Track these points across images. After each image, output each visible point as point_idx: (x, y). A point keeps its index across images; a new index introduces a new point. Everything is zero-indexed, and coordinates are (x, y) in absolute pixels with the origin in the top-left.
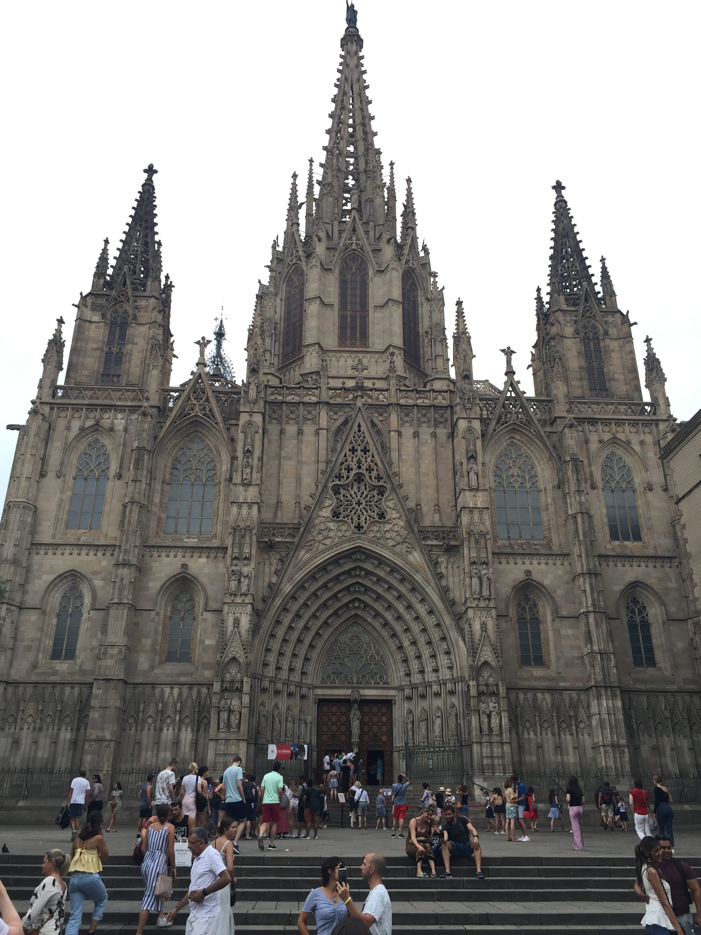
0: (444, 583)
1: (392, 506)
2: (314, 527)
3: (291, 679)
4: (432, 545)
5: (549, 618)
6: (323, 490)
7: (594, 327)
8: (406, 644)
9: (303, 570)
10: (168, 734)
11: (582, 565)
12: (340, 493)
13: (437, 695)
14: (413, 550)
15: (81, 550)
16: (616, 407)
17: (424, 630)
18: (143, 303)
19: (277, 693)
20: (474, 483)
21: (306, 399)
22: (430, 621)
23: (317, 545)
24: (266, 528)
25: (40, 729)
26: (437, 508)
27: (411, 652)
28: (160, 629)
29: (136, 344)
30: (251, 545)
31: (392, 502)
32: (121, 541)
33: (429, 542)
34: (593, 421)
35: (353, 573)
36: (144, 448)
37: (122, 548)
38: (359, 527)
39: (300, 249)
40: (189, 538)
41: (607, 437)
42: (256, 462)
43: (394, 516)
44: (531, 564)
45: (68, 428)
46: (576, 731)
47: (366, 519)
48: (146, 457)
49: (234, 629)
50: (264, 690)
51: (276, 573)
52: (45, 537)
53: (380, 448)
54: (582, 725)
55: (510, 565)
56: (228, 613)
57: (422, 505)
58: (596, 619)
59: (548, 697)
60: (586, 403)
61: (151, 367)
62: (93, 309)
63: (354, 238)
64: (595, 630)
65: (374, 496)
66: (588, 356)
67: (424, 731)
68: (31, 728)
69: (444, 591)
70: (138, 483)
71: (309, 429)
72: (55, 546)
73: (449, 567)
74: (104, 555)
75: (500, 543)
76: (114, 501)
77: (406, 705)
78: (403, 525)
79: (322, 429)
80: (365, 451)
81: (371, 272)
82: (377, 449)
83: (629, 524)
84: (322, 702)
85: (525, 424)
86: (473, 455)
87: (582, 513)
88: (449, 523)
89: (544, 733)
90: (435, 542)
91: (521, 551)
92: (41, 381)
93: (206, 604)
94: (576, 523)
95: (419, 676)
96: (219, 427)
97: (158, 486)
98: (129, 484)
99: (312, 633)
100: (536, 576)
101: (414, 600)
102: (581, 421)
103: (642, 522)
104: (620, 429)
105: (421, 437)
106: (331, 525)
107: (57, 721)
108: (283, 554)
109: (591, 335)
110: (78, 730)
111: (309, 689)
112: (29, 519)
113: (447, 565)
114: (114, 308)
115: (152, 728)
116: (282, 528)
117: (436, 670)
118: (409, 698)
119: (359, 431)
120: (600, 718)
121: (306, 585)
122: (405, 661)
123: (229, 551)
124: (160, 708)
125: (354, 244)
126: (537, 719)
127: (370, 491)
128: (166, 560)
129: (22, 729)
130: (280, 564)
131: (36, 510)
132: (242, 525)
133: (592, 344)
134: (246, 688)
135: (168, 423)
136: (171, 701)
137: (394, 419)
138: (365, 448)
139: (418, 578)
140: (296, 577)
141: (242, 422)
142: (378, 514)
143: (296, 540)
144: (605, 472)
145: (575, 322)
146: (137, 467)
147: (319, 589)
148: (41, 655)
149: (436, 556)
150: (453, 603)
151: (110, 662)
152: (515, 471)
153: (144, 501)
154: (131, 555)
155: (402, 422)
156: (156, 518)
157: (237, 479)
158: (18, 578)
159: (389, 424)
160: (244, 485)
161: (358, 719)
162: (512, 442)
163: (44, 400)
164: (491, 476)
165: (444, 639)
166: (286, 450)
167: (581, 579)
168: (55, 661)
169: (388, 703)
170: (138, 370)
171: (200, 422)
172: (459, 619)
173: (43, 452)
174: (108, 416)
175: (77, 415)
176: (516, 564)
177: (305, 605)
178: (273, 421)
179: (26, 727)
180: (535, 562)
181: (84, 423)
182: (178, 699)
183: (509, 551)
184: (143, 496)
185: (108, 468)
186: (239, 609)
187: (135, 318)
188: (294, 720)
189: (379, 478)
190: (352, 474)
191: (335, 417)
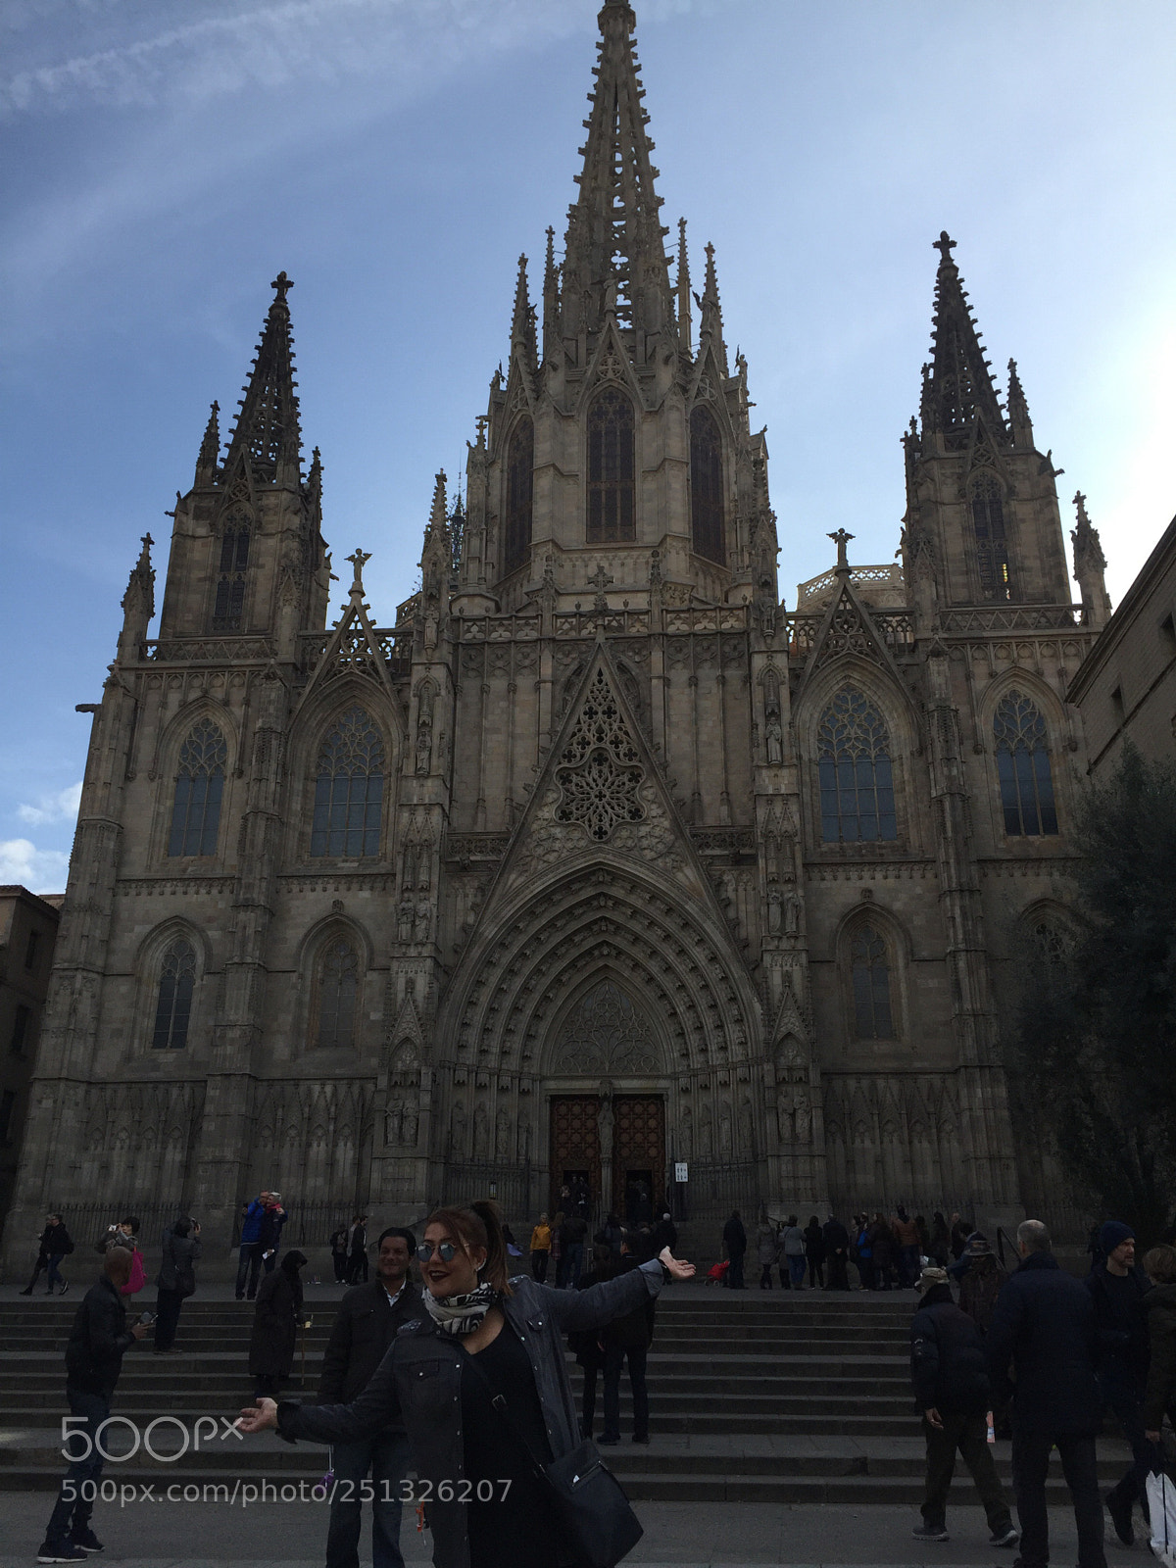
0: (732, 914)
1: (650, 797)
2: (530, 835)
3: (504, 1067)
4: (713, 857)
5: (901, 963)
6: (543, 778)
7: (993, 483)
8: (681, 1009)
9: (515, 902)
10: (319, 1150)
11: (950, 878)
12: (571, 782)
13: (725, 1085)
14: (683, 865)
15: (188, 885)
16: (1020, 617)
17: (706, 987)
18: (271, 500)
19: (481, 1087)
20: (775, 755)
21: (521, 636)
22: (713, 973)
23: (533, 863)
24: (458, 841)
25: (138, 1148)
26: (727, 797)
27: (688, 1020)
28: (307, 998)
29: (262, 566)
30: (430, 868)
31: (651, 791)
32: (241, 871)
33: (708, 852)
34: (980, 643)
35: (595, 903)
36: (271, 730)
37: (243, 882)
38: (600, 833)
39: (527, 385)
40: (346, 861)
41: (1001, 666)
42: (436, 740)
43: (654, 813)
44: (873, 878)
45: (164, 705)
46: (938, 1136)
47: (611, 820)
48: (274, 742)
49: (406, 995)
50: (460, 1084)
51: (472, 909)
52: (136, 868)
53: (631, 707)
54: (948, 1127)
55: (838, 882)
56: (397, 973)
57: (703, 792)
58: (968, 964)
59: (894, 1084)
60: (969, 613)
61: (281, 604)
62: (197, 517)
63: (610, 361)
64: (967, 980)
65: (624, 784)
66: (981, 533)
67: (706, 1140)
68: (126, 1147)
69: (732, 927)
70: (264, 783)
71: (525, 682)
72: (151, 882)
73: (740, 889)
74: (220, 893)
75: (825, 848)
76: (233, 811)
77: (682, 1102)
78: (668, 826)
79: (545, 682)
80: (609, 712)
81: (637, 416)
82: (627, 709)
83: (1038, 808)
84: (555, 1100)
85: (867, 655)
86: (773, 711)
87: (951, 794)
88: (742, 820)
89: (886, 1140)
90: (717, 852)
91: (857, 859)
92: (121, 634)
93: (371, 959)
94: (943, 811)
95: (700, 1058)
96: (385, 689)
97: (298, 786)
98: (252, 784)
99: (537, 996)
100: (880, 897)
101: (688, 940)
102: (958, 643)
103: (1060, 802)
104: (1025, 653)
105: (701, 685)
106: (557, 832)
107: (160, 1136)
108: (483, 879)
109: (987, 497)
110: (191, 1147)
111: (534, 1080)
112: (112, 845)
113: (737, 885)
114: (226, 514)
115: (296, 1144)
116: (481, 840)
117: (724, 1048)
118: (686, 1091)
119: (600, 682)
120: (970, 1116)
121: (521, 925)
122: (681, 1034)
123: (399, 878)
124: (306, 1115)
125: (610, 371)
126: (876, 1118)
127: (618, 776)
128: (311, 896)
129: (114, 1149)
130: (479, 895)
131: (121, 832)
132: (416, 839)
133: (988, 511)
134: (426, 1082)
135: (308, 689)
136: (322, 1103)
137: (657, 657)
138: (609, 708)
139: (691, 907)
140: (503, 914)
141: (414, 680)
142: (630, 812)
143: (503, 857)
144: (1002, 725)
145: (960, 477)
146: (261, 761)
147: (543, 929)
148: (136, 1041)
149: (719, 873)
150: (746, 945)
151: (229, 1049)
152: (852, 732)
153: (273, 810)
154: (256, 890)
155: (669, 664)
156: (297, 835)
157: (409, 768)
158: (98, 932)
159: (649, 665)
160: (417, 776)
161: (610, 1124)
162: (849, 685)
163: (126, 663)
164: (812, 740)
165: (733, 999)
166: (490, 717)
167: (948, 899)
168: (157, 1050)
169: (658, 1098)
170: (268, 607)
171: (356, 682)
172: (754, 969)
173: (127, 744)
174: (220, 683)
175: (175, 684)
176: (848, 879)
177: (522, 955)
178: (471, 673)
179: (118, 1144)
180: (879, 876)
181: (186, 695)
182: (331, 1100)
183: (838, 859)
184: (270, 801)
185: (224, 763)
186: (414, 966)
187: (260, 526)
188: (510, 1128)
189: (630, 755)
190: (588, 750)
191: (567, 661)
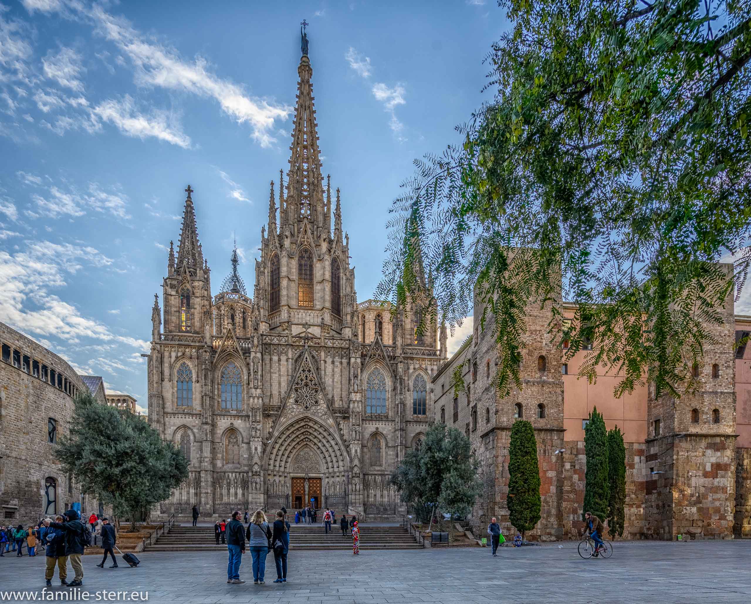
0: (342, 432)
2: (287, 407)
3: (280, 470)
5: (384, 447)
6: (290, 390)
7: (420, 306)
8: (327, 456)
9: (283, 426)
11: (398, 426)
12: (298, 391)
13: (338, 476)
14: (329, 418)
15: (186, 416)
16: (423, 351)
17: (334, 451)
19: (275, 475)
20: (356, 389)
21: (282, 342)
22: (336, 448)
23: (288, 415)
24: (266, 407)
26: (341, 399)
27: (329, 459)
28: (225, 450)
29: (196, 309)
30: (260, 415)
31: (321, 396)
32: (203, 412)
34: (412, 359)
35: (304, 427)
36: (208, 369)
37: (204, 416)
38: (307, 407)
40: (233, 411)
41: (417, 366)
42: (259, 377)
43: (322, 403)
44: (379, 424)
45: (170, 357)
47: (310, 404)
48: (209, 373)
49: (255, 451)
50: (269, 475)
51: (271, 427)
52: (169, 409)
55: (370, 425)
56: (252, 445)
57: (335, 397)
58: (401, 448)
60: (410, 349)
61: (205, 325)
63: (305, 237)
64: (400, 453)
65: (313, 393)
66: (416, 322)
69: (342, 436)
70: (207, 386)
71: (283, 358)
72: (174, 414)
74: (196, 418)
75: (367, 415)
76: (197, 393)
77: (326, 480)
78: (326, 407)
79: (289, 359)
81: (314, 260)
82: (314, 370)
83: (422, 407)
84: (293, 479)
85: (382, 359)
86: (356, 376)
87: (401, 403)
88: (346, 406)
90: (339, 415)
91: (375, 419)
92: (153, 331)
93: (243, 440)
94: (398, 408)
95: (332, 469)
96: (241, 357)
97: (216, 386)
98: (203, 386)
99: (288, 452)
100: (380, 430)
101: (330, 438)
102: (406, 358)
104: (423, 363)
105: (335, 364)
106: (295, 406)
107: (188, 486)
108: (274, 419)
111: (288, 474)
112: (161, 402)
113: (344, 425)
114: (181, 287)
116: (273, 407)
117: (338, 467)
118: (328, 478)
119: (306, 361)
121: (284, 433)
122: (326, 463)
123: (251, 418)
125: (306, 242)
126: (375, 485)
127: (311, 391)
128: (223, 421)
130: (273, 423)
131: (163, 398)
132: (255, 407)
134: (262, 474)
135: (218, 356)
136: (232, 479)
138: (309, 369)
139: (331, 430)
140: (280, 429)
141: (252, 356)
142: (315, 402)
143: (279, 413)
144: (415, 383)
145: (412, 303)
146: (205, 378)
149: (339, 421)
150: (346, 441)
151: (206, 464)
152: (376, 381)
153: (211, 395)
154: (208, 419)
155: (326, 356)
156: (217, 402)
157: (252, 385)
159: (320, 356)
160: (255, 388)
161: (308, 485)
162: (376, 368)
163: (157, 342)
164: (365, 383)
166: (273, 368)
169: (320, 479)
171: (232, 354)
172: (347, 448)
173: (161, 369)
174: (188, 351)
175: (173, 350)
178: (267, 354)
181: (177, 354)
183: (370, 419)
184: (209, 392)
185: (192, 377)
186: (256, 444)
187: (194, 294)
188: (282, 486)
189: (315, 384)
191: (296, 352)
